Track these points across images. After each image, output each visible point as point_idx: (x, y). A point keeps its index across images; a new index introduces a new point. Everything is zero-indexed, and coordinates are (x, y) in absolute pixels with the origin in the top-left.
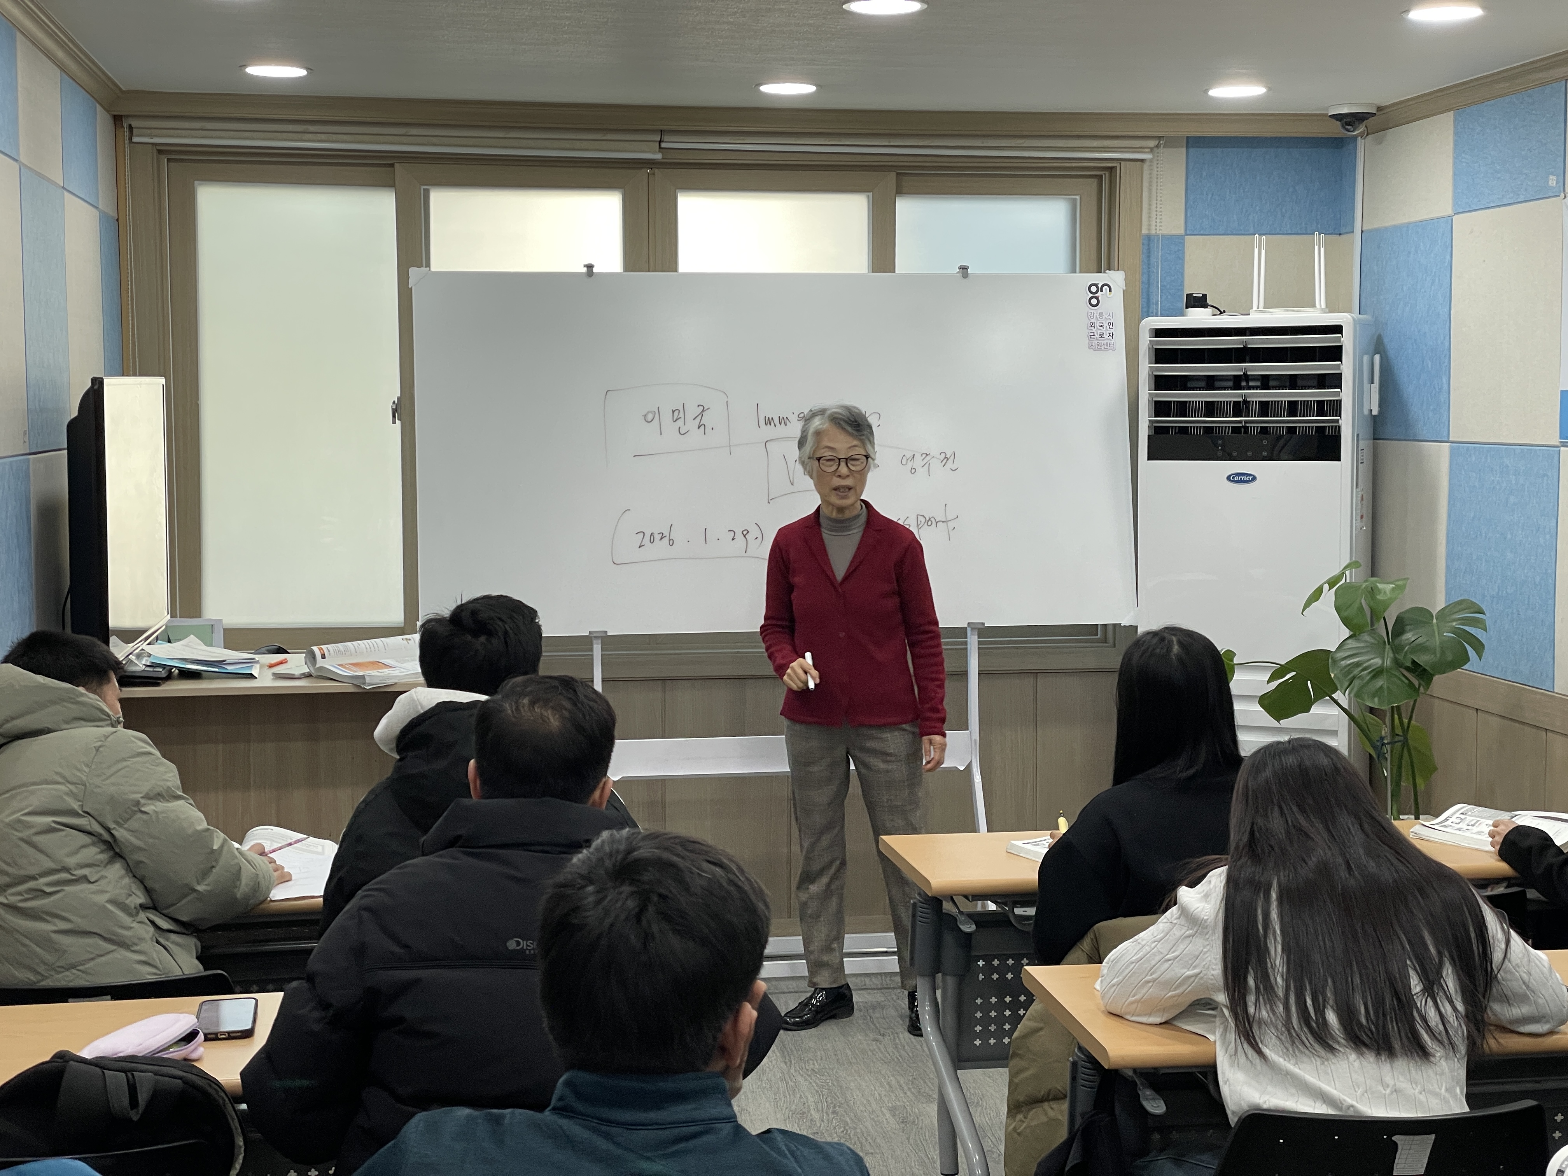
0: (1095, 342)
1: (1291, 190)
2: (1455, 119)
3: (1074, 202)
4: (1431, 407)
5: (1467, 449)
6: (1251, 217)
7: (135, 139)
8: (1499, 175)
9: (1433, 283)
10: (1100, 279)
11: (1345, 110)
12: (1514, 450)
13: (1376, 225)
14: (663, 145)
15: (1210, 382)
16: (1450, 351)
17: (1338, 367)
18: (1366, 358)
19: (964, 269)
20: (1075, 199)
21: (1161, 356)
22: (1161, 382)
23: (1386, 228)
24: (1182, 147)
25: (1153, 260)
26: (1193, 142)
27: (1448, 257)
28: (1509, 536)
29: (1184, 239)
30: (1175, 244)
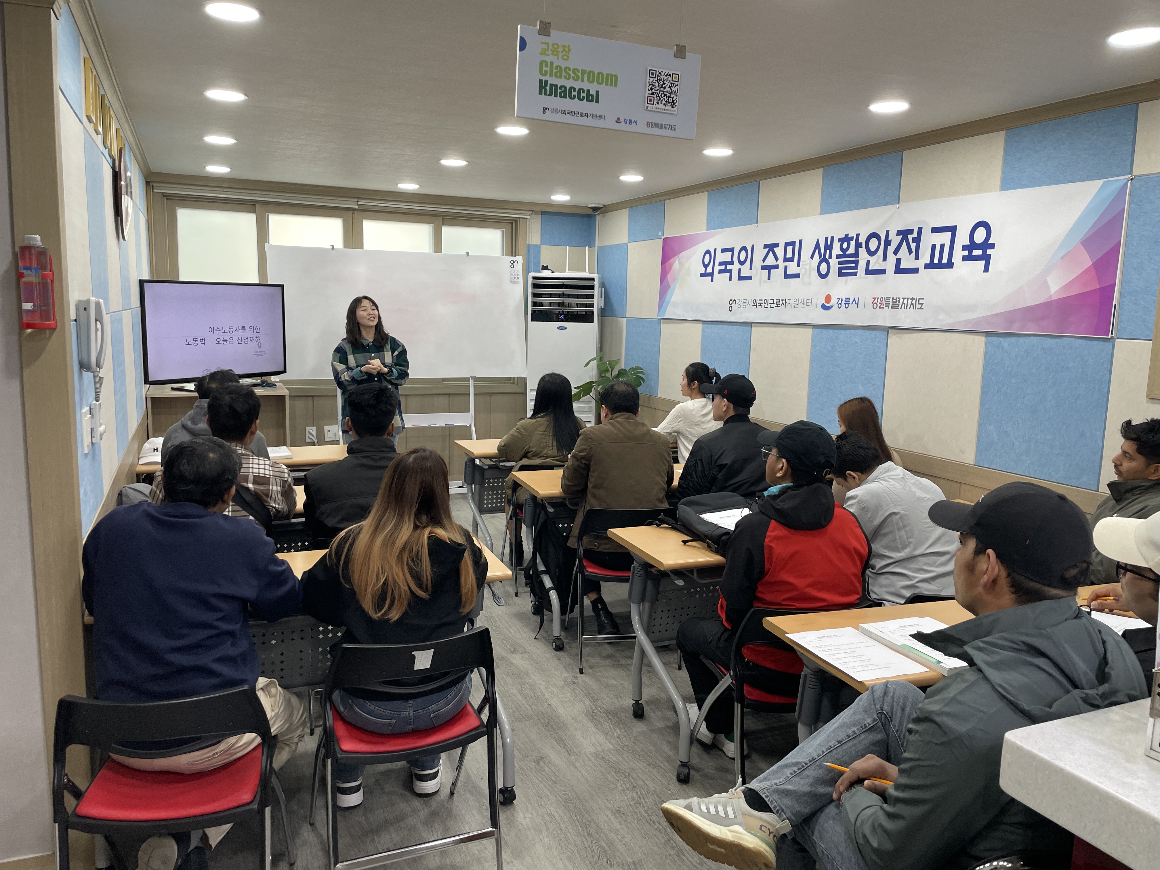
0: (513, 280)
1: (575, 231)
2: (629, 211)
3: (503, 232)
4: (622, 307)
5: (632, 320)
6: (562, 240)
7: (155, 191)
8: (642, 231)
9: (621, 265)
10: (514, 258)
11: (594, 206)
12: (647, 320)
13: (603, 245)
14: (359, 203)
15: (550, 295)
16: (627, 288)
17: (593, 292)
18: (600, 289)
19: (467, 253)
20: (504, 230)
21: (535, 286)
22: (535, 295)
23: (606, 246)
24: (540, 215)
25: (530, 253)
26: (543, 213)
27: (627, 257)
28: (645, 348)
29: (540, 246)
30: (538, 248)
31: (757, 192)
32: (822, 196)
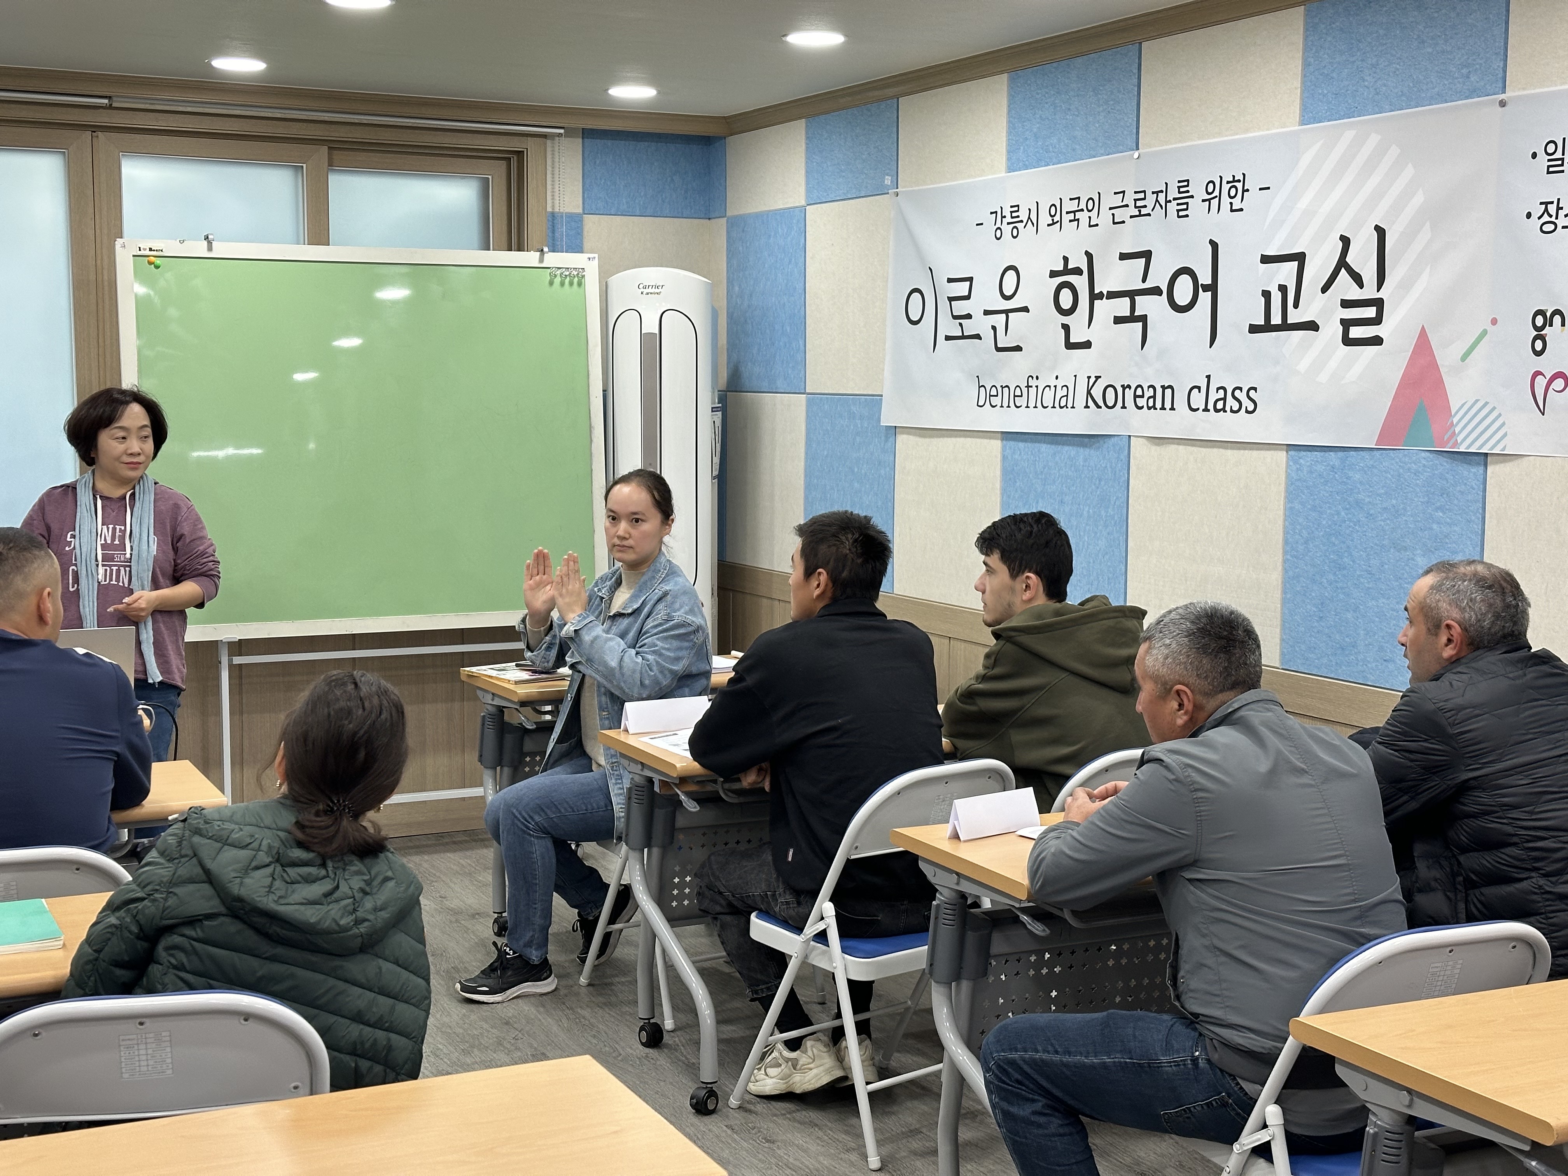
1: (669, 179)
2: (807, 126)
3: (485, 181)
4: (791, 365)
5: (821, 399)
6: (637, 201)
8: (844, 174)
9: (790, 262)
11: (718, 113)
12: (859, 399)
13: (741, 212)
16: (805, 319)
20: (488, 178)
24: (579, 137)
25: (556, 234)
26: (588, 134)
27: (803, 241)
28: (856, 470)
29: (582, 217)
30: (576, 221)
31: (1136, 71)
32: (1304, 76)
